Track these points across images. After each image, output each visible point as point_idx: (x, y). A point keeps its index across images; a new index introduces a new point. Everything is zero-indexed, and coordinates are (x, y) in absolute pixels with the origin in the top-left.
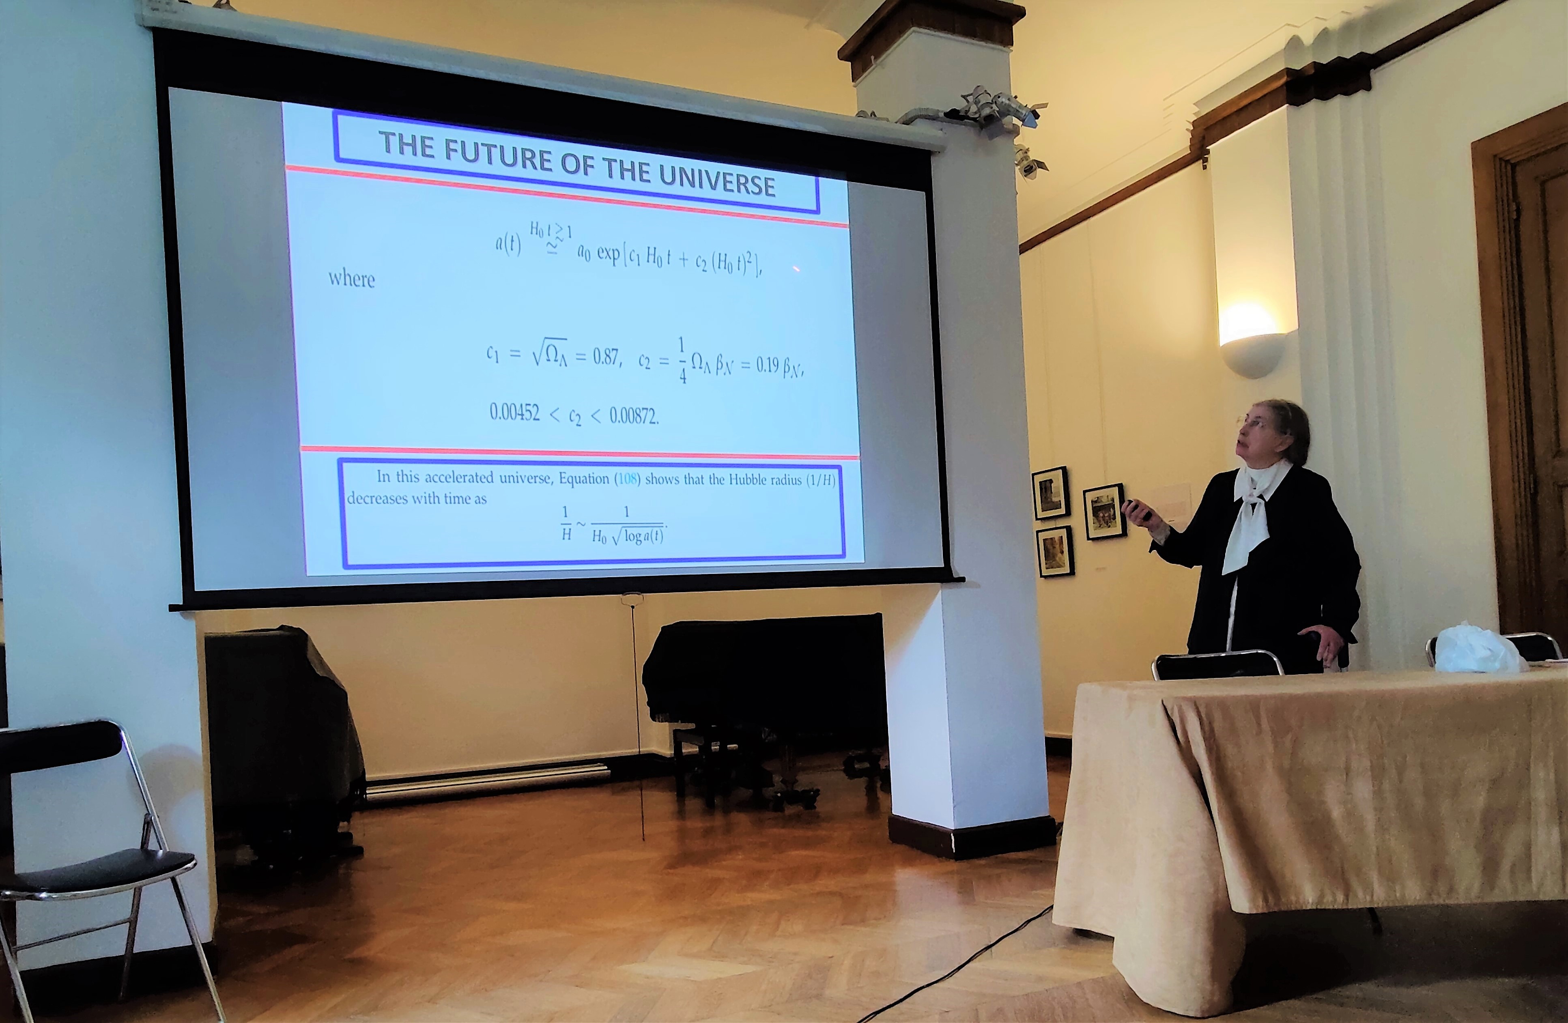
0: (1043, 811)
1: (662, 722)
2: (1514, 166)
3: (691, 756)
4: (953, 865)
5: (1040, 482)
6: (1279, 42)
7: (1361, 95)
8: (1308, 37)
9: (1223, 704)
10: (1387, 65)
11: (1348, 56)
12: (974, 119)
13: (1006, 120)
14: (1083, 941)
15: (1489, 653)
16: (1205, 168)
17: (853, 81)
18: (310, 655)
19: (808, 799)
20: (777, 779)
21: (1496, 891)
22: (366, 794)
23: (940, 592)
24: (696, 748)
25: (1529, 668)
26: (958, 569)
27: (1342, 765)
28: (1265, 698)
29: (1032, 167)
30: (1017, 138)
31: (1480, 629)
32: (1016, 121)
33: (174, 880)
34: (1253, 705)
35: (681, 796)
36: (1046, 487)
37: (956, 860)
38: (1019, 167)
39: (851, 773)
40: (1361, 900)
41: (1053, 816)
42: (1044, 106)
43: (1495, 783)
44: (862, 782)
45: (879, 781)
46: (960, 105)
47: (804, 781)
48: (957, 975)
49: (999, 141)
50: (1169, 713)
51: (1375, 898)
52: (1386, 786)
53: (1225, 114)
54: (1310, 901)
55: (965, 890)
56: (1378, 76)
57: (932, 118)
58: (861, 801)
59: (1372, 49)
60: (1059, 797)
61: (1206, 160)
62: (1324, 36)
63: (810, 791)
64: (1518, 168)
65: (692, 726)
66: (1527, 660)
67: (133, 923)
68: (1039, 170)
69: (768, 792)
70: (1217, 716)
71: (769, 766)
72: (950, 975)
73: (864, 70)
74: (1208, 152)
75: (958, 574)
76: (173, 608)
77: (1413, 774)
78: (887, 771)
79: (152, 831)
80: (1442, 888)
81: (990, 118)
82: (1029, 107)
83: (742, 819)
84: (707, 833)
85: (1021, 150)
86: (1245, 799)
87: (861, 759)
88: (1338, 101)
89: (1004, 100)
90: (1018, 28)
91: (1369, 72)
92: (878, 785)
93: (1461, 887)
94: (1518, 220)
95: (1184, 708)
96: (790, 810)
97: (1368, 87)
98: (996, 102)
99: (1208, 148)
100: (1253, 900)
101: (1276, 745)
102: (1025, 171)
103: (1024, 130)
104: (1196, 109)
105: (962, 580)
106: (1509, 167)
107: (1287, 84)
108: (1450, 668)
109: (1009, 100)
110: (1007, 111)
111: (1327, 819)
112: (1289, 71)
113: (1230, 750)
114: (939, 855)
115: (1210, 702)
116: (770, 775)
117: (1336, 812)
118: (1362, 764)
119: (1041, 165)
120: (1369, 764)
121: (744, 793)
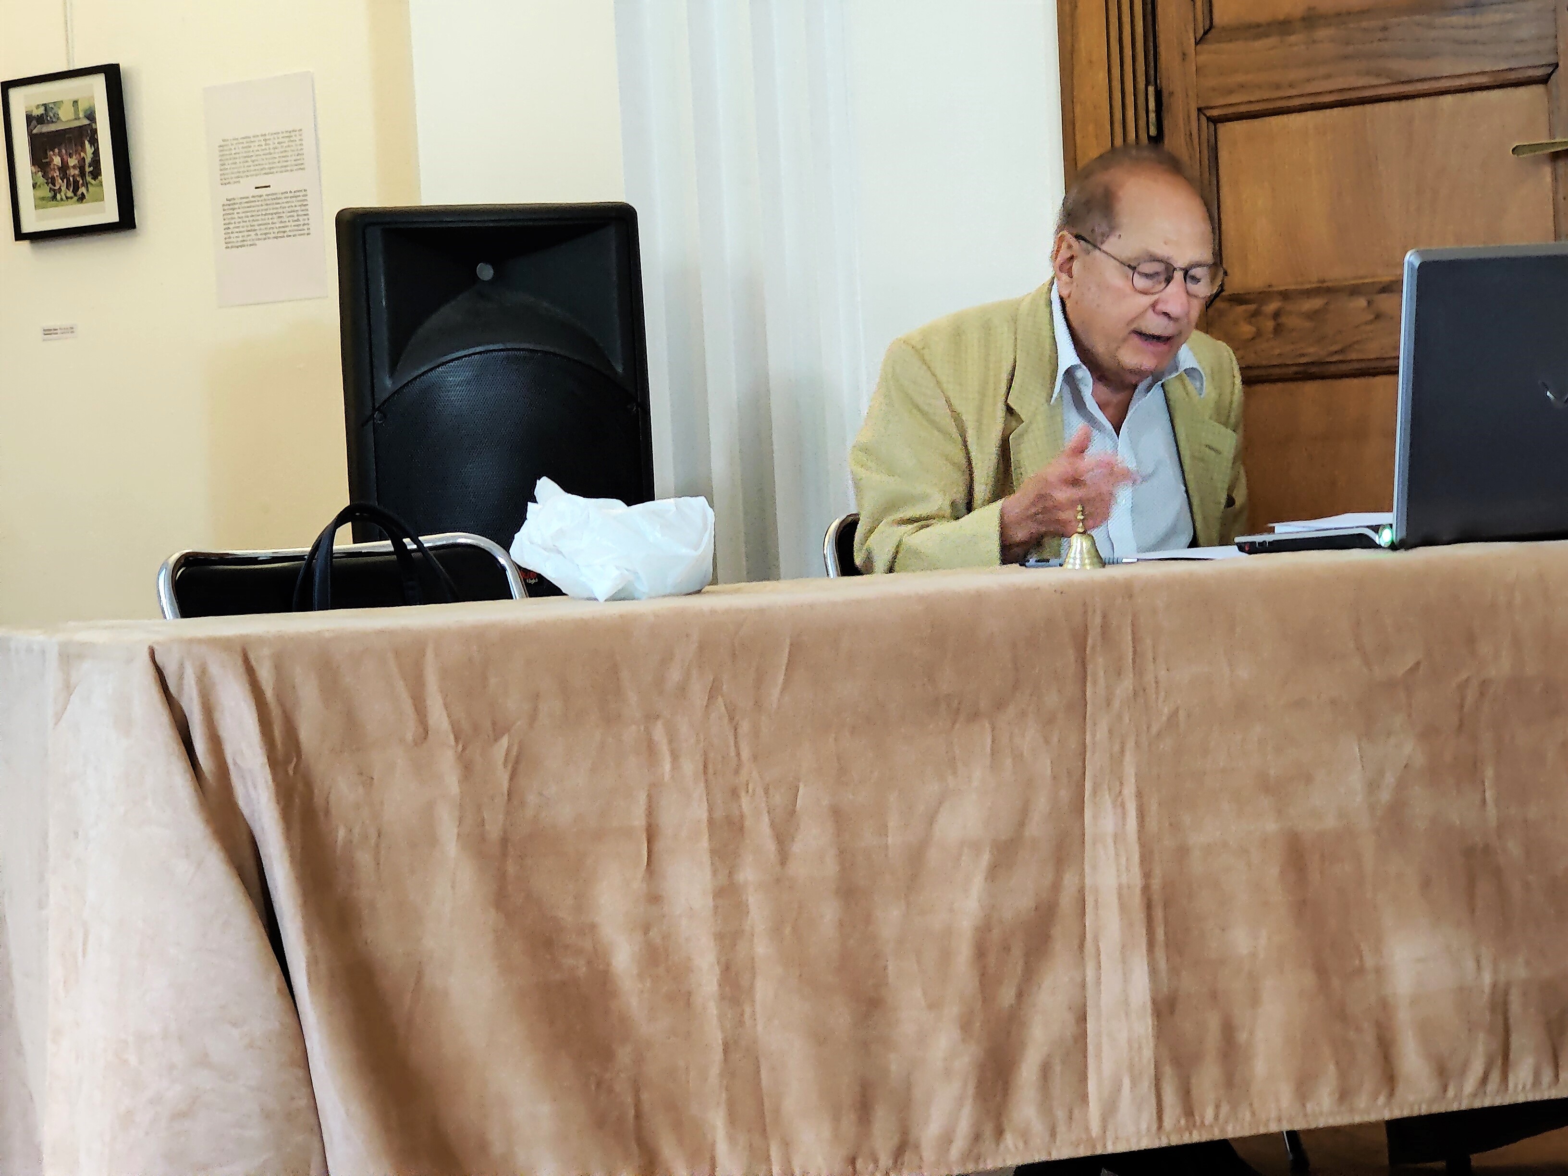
43: (1004, 854)
50: (173, 689)
52: (747, 875)
77: (812, 840)
95: (214, 669)
113: (339, 793)
120: (704, 816)
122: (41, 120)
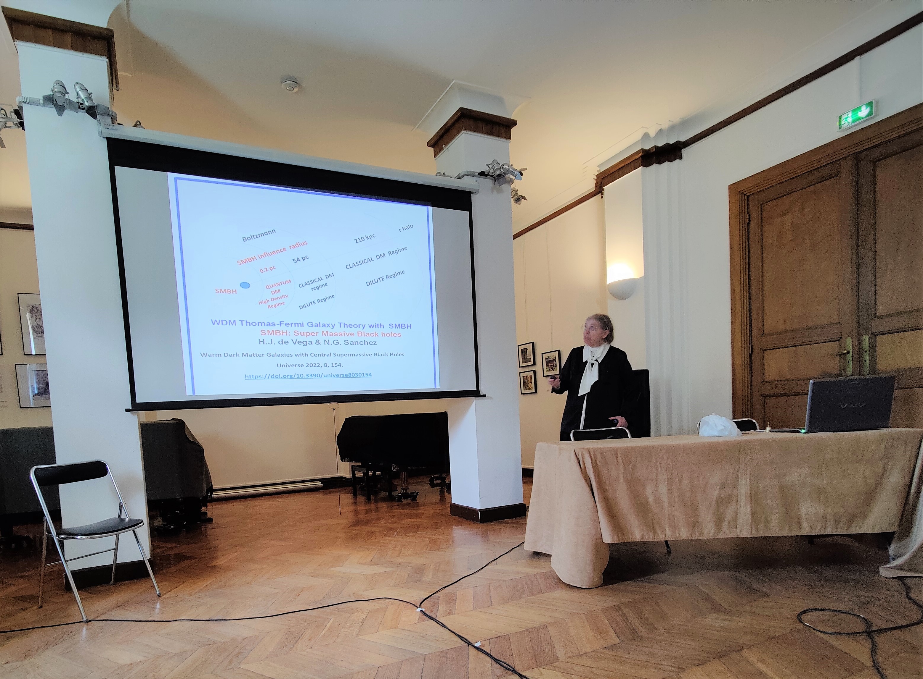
0: (520, 501)
1: (346, 462)
2: (748, 197)
3: (360, 478)
4: (480, 525)
5: (522, 350)
6: (638, 136)
7: (677, 161)
8: (652, 133)
9: (602, 451)
10: (689, 147)
11: (671, 143)
12: (492, 176)
13: (507, 176)
14: (537, 557)
15: (723, 427)
16: (602, 197)
17: (434, 157)
18: (187, 432)
19: (413, 497)
20: (399, 488)
21: (721, 533)
22: (213, 495)
23: (474, 401)
24: (361, 474)
25: (741, 434)
26: (482, 391)
27: (654, 477)
28: (621, 448)
29: (519, 199)
30: (512, 185)
31: (720, 417)
32: (512, 177)
33: (134, 531)
34: (615, 451)
35: (355, 495)
36: (524, 351)
37: (481, 523)
38: (513, 199)
39: (433, 485)
40: (661, 537)
41: (525, 503)
42: (526, 169)
43: (723, 486)
44: (438, 489)
45: (445, 488)
46: (485, 169)
47: (412, 489)
48: (481, 571)
49: (504, 187)
50: (577, 456)
51: (667, 537)
52: (674, 487)
53: (612, 172)
54: (638, 538)
55: (485, 535)
56: (685, 152)
57: (472, 175)
58: (438, 498)
59: (683, 139)
60: (527, 495)
61: (602, 194)
62: (660, 132)
63: (414, 493)
64: (750, 198)
65: (360, 464)
66: (741, 431)
67: (116, 550)
68: (523, 200)
69: (394, 493)
70: (599, 456)
71: (396, 482)
72: (478, 571)
73: (440, 152)
74: (603, 190)
75: (483, 393)
76: (127, 410)
77: (686, 482)
78: (450, 485)
79: (123, 509)
80: (697, 532)
81: (499, 175)
82: (518, 170)
83: (383, 505)
84: (368, 511)
85: (514, 190)
86: (610, 494)
87: (437, 479)
88: (667, 164)
89: (506, 166)
90: (513, 131)
91: (681, 151)
92: (445, 490)
93: (705, 532)
94: (749, 224)
95: (584, 453)
96: (405, 501)
97: (681, 158)
98: (502, 168)
99: (603, 188)
100: (613, 538)
101: (625, 469)
102: (516, 201)
103: (516, 181)
104: (599, 169)
105: (485, 396)
106: (746, 197)
107: (642, 156)
108: (706, 434)
109: (509, 166)
110: (507, 172)
111: (647, 502)
112: (643, 150)
113: (604, 472)
114: (473, 521)
115: (595, 450)
116: (396, 486)
117: (651, 499)
118: (663, 477)
119: (524, 198)
120: (666, 477)
121: (384, 494)
122: (548, 359)
